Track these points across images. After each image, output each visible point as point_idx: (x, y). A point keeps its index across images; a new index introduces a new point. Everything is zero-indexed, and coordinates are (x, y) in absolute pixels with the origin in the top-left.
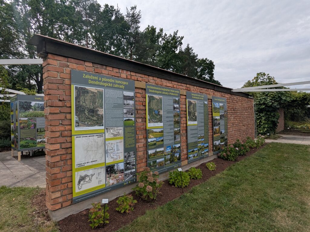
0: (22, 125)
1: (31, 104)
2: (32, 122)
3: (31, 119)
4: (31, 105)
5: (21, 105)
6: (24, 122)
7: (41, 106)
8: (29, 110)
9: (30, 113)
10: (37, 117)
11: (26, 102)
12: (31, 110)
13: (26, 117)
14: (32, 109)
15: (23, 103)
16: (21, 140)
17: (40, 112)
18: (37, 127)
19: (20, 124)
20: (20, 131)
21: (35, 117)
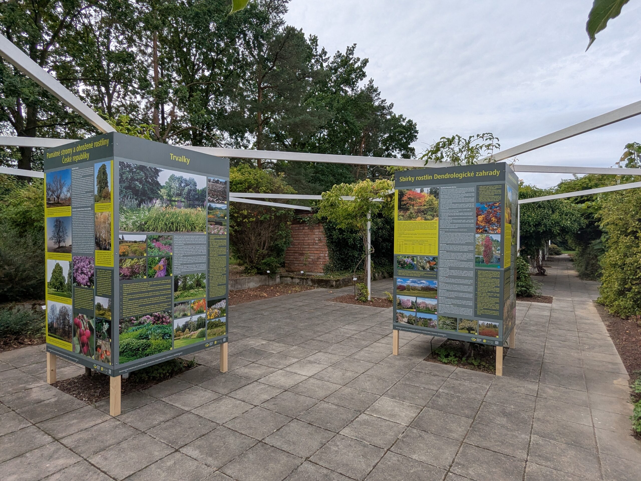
0: (128, 263)
1: (159, 179)
2: (159, 249)
3: (157, 240)
4: (158, 183)
5: (124, 176)
6: (135, 252)
7: (187, 188)
8: (151, 199)
9: (153, 214)
10: (177, 230)
11: (142, 168)
12: (157, 203)
13: (141, 229)
14: (162, 198)
15: (131, 171)
16: (123, 325)
17: (185, 211)
18: (177, 270)
19: (121, 260)
20: (121, 288)
21: (171, 230)
